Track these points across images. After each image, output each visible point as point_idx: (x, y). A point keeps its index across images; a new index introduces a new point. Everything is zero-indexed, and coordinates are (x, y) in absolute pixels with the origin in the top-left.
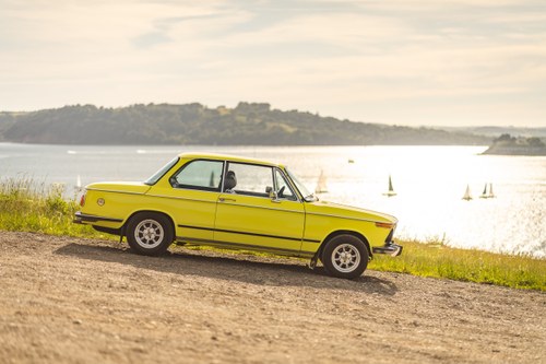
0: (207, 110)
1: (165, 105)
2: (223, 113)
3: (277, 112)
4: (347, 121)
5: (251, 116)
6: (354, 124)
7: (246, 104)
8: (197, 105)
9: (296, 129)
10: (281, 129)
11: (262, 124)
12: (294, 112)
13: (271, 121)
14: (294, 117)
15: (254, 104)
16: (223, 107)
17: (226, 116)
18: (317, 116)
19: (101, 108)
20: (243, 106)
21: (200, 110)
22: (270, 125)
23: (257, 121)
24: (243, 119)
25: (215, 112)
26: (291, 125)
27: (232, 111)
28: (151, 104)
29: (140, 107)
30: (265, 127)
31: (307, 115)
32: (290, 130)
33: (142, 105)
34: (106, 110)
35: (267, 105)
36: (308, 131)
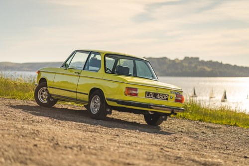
0: (170, 60)
1: (151, 58)
2: (177, 62)
3: (203, 62)
4: (235, 66)
5: (191, 63)
6: (239, 67)
7: (188, 58)
8: (165, 58)
9: (211, 69)
10: (204, 69)
11: (196, 67)
12: (211, 61)
13: (199, 65)
14: (210, 64)
15: (192, 58)
16: (177, 59)
17: (178, 63)
18: (221, 63)
20: (186, 59)
21: (167, 60)
22: (199, 67)
23: (193, 65)
24: (186, 64)
25: (173, 61)
26: (209, 67)
27: (182, 61)
30: (197, 68)
31: (217, 63)
32: (209, 70)
35: (198, 58)
36: (217, 70)
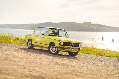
0: (77, 23)
1: (67, 22)
3: (93, 25)
6: (110, 27)
7: (86, 22)
9: (97, 28)
10: (93, 28)
11: (89, 27)
12: (97, 24)
13: (91, 26)
16: (80, 23)
17: (81, 25)
18: (102, 25)
19: (53, 23)
21: (75, 23)
22: (91, 27)
23: (88, 26)
24: (85, 25)
25: (78, 24)
26: (96, 27)
27: (83, 24)
28: (64, 22)
29: (62, 23)
30: (90, 27)
31: (100, 25)
32: (96, 28)
33: (62, 22)
34: (54, 23)
36: (100, 28)
